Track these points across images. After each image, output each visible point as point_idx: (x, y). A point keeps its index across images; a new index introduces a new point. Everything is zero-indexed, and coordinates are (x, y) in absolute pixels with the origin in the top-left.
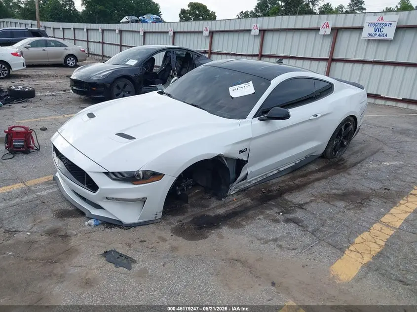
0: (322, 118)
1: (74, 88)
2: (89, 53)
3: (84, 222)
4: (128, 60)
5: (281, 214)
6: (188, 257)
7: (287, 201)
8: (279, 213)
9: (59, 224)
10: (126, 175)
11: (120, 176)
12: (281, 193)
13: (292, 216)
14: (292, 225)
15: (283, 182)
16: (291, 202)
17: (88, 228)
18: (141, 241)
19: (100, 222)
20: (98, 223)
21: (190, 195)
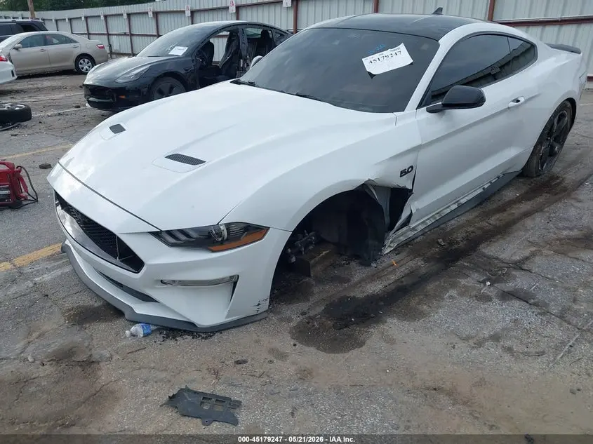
0: (528, 105)
1: (91, 99)
2: (111, 53)
3: (124, 330)
4: (172, 48)
5: (488, 283)
6: (338, 390)
7: (489, 257)
8: (484, 282)
9: (76, 337)
10: (194, 235)
11: (183, 238)
12: (473, 244)
13: (509, 286)
14: (517, 303)
15: (469, 223)
16: (497, 259)
17: (130, 341)
18: (238, 362)
19: (153, 328)
20: (149, 331)
21: (312, 262)
